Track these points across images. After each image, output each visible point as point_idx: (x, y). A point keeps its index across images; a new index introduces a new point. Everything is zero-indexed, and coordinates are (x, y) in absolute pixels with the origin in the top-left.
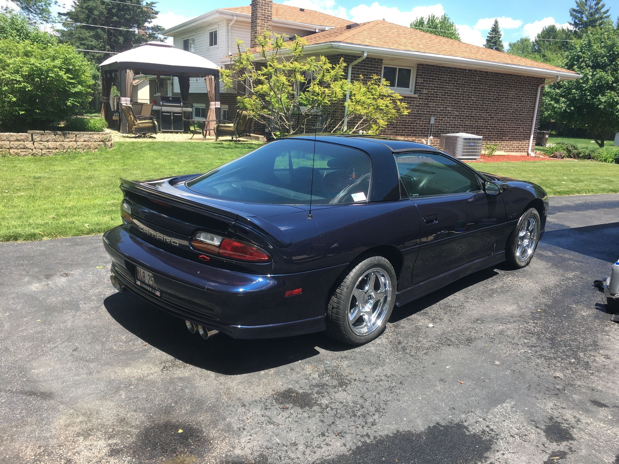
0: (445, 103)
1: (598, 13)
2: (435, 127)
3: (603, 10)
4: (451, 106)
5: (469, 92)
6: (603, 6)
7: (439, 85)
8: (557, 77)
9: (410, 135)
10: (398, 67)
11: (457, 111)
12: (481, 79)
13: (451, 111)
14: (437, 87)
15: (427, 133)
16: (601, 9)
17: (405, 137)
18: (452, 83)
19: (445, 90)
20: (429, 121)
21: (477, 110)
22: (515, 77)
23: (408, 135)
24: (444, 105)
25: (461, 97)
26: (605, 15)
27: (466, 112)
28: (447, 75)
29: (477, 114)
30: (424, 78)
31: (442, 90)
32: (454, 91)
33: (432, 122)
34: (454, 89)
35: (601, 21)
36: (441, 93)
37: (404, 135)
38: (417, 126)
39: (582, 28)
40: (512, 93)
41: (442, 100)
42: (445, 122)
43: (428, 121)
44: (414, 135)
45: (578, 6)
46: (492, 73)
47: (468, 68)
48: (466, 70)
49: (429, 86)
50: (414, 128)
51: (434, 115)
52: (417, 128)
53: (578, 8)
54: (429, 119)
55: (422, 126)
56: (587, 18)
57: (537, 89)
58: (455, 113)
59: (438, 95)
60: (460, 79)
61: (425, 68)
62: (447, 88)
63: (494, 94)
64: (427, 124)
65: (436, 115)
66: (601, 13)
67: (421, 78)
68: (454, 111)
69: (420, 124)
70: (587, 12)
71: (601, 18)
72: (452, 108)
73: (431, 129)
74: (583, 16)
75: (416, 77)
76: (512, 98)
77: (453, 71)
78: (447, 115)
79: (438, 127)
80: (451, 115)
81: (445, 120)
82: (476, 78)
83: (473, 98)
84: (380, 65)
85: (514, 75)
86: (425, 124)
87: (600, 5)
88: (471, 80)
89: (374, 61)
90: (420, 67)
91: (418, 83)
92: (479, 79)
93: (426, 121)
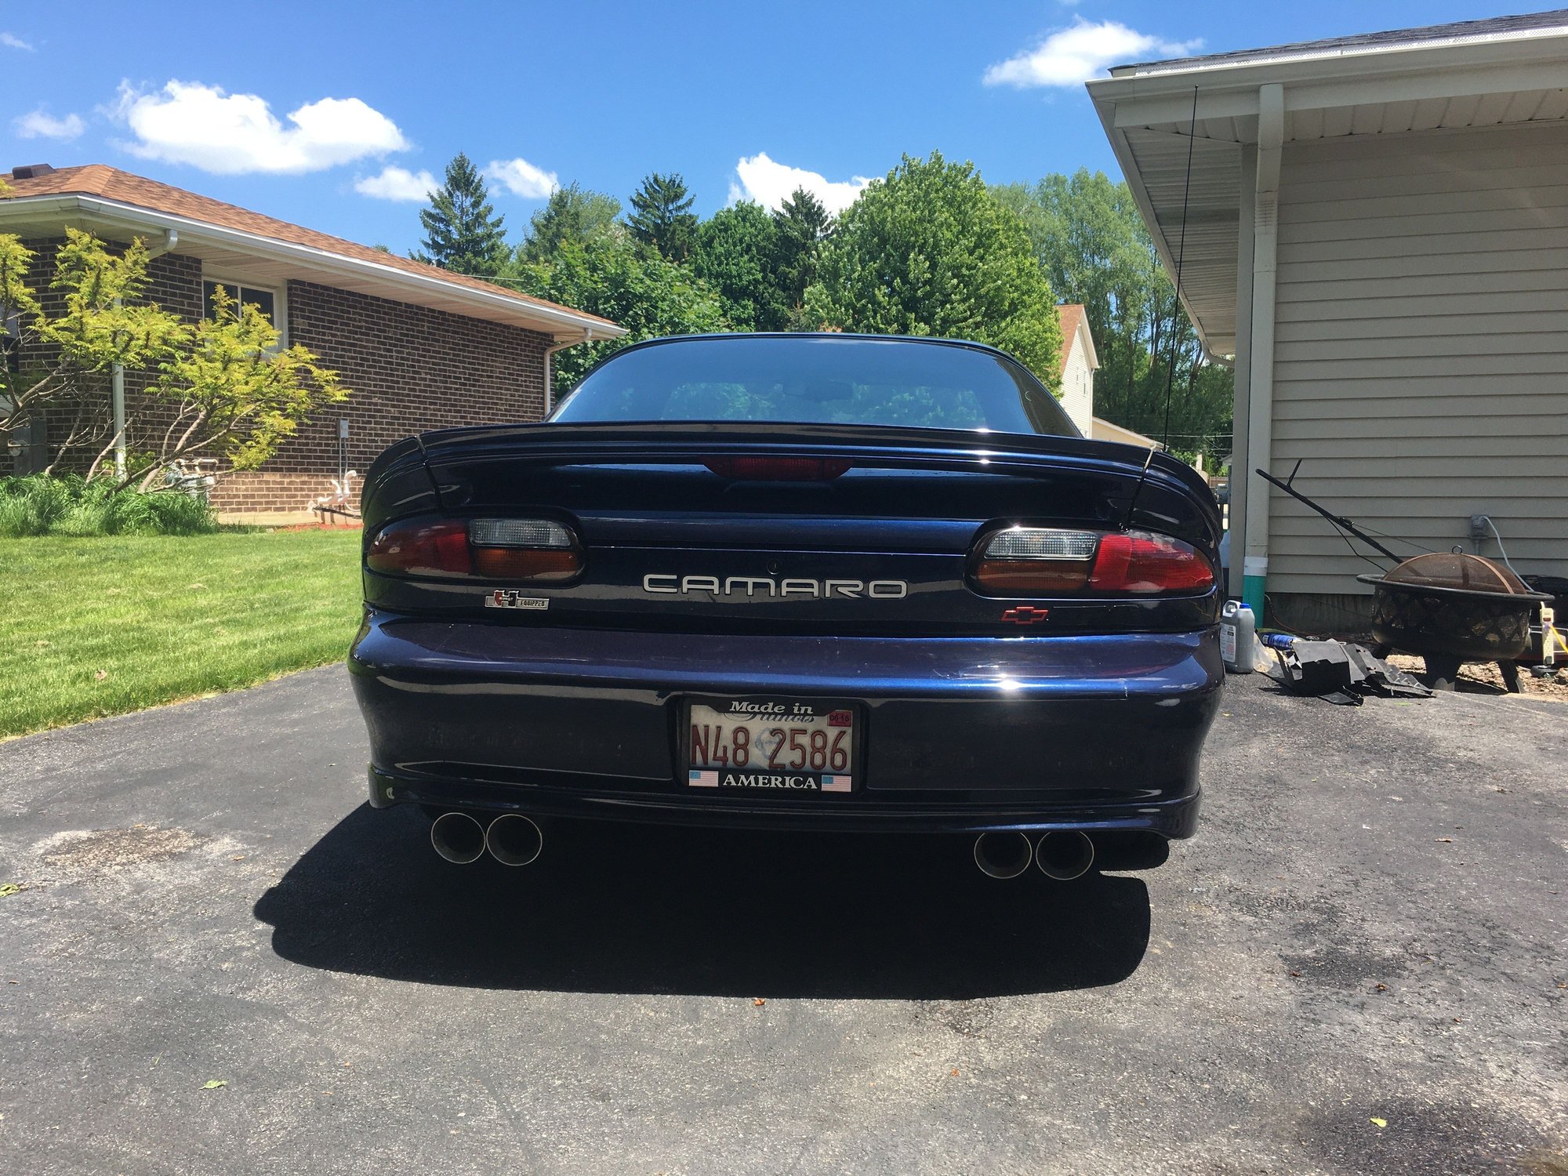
0: (365, 385)
1: (480, 224)
2: (352, 446)
3: (490, 219)
4: (381, 392)
5: (413, 360)
6: (490, 210)
7: (346, 337)
8: (585, 329)
9: (295, 470)
10: (240, 286)
11: (394, 406)
12: (433, 328)
13: (382, 405)
14: (342, 343)
15: (335, 464)
16: (486, 215)
17: (284, 476)
18: (375, 336)
19: (361, 353)
20: (337, 432)
21: (435, 404)
22: (498, 329)
23: (289, 470)
24: (363, 390)
25: (397, 370)
26: (496, 230)
27: (415, 408)
28: (361, 315)
29: (436, 415)
30: (309, 318)
31: (355, 352)
32: (381, 356)
33: (344, 433)
34: (380, 349)
35: (490, 243)
36: (353, 358)
37: (281, 470)
38: (307, 444)
39: (453, 255)
40: (498, 366)
41: (358, 377)
42: (370, 435)
43: (332, 432)
44: (306, 470)
45: (436, 206)
46: (453, 315)
47: (403, 301)
48: (400, 304)
49: (324, 341)
50: (301, 451)
51: (345, 415)
52: (310, 451)
53: (438, 211)
54: (333, 427)
55: (319, 445)
56: (461, 234)
57: (543, 358)
58: (389, 412)
59: (348, 364)
60: (391, 327)
61: (309, 292)
62: (365, 347)
63: (464, 368)
64: (332, 439)
65: (349, 415)
66: (486, 226)
67: (303, 317)
68: (387, 405)
69: (314, 438)
70: (457, 221)
71: (490, 236)
72: (382, 399)
73: (343, 452)
74: (451, 228)
75: (290, 315)
76: (501, 378)
77: (372, 305)
78: (374, 417)
79: (358, 446)
80: (383, 417)
81: (371, 429)
82: (423, 326)
83: (423, 376)
84: (195, 275)
85: (497, 325)
86: (327, 439)
87: (481, 208)
88: (413, 331)
89: (178, 262)
90: (296, 289)
91: (297, 329)
92: (429, 328)
93: (328, 433)
